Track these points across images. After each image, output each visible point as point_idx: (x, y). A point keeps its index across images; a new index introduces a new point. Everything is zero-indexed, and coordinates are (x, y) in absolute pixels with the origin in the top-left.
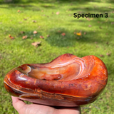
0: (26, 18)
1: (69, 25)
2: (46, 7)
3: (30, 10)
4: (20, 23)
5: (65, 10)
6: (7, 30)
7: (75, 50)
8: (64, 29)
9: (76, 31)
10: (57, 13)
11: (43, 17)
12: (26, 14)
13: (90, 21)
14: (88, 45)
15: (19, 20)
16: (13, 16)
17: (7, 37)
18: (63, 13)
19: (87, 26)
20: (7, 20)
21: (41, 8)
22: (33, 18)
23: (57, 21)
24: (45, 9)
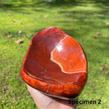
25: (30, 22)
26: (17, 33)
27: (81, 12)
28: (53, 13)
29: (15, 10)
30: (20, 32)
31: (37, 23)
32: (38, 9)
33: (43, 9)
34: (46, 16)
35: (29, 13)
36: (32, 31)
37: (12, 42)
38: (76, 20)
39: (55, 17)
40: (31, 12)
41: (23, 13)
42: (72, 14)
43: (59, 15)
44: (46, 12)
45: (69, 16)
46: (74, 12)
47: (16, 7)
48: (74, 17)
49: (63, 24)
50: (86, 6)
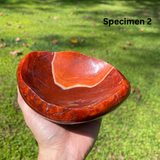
25: (32, 25)
26: (14, 41)
27: (106, 13)
28: (66, 14)
29: (10, 8)
30: (18, 39)
31: (42, 28)
32: (45, 7)
33: (52, 7)
34: (56, 17)
35: (31, 13)
36: (35, 38)
37: (6, 53)
38: (98, 24)
39: (69, 20)
40: (34, 11)
41: (23, 13)
42: (93, 16)
43: (74, 16)
44: (56, 12)
45: (89, 19)
46: (96, 13)
47: (12, 4)
48: (96, 20)
49: (79, 29)
50: (113, 4)
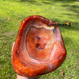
0: (31, 9)
1: (61, 17)
2: (46, 3)
3: (34, 4)
4: (28, 13)
5: (58, 6)
6: (19, 17)
7: (65, 35)
8: (57, 19)
9: (66, 21)
10: (53, 8)
11: (43, 10)
12: (32, 7)
13: (76, 15)
14: (73, 32)
15: (27, 11)
16: (23, 7)
17: (19, 21)
18: (57, 8)
19: (73, 19)
20: (19, 10)
21: (42, 4)
22: (36, 10)
23: (52, 13)
24: (45, 4)
